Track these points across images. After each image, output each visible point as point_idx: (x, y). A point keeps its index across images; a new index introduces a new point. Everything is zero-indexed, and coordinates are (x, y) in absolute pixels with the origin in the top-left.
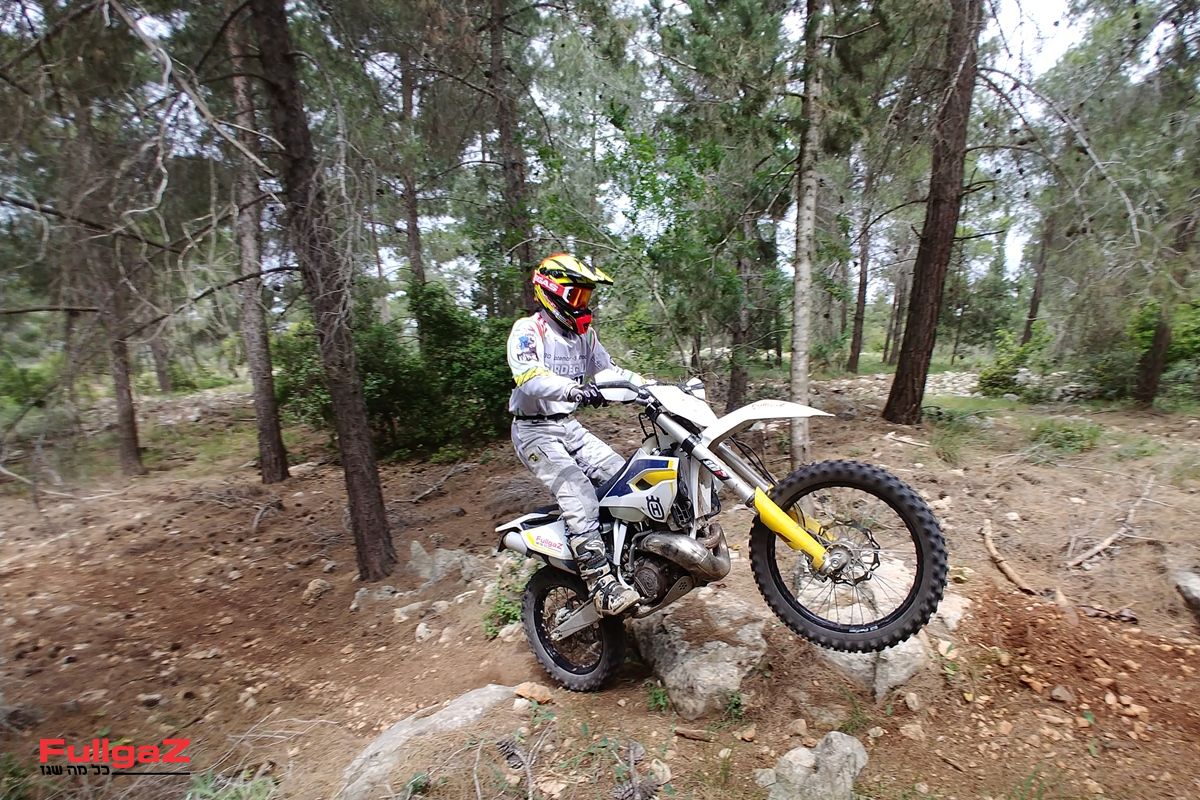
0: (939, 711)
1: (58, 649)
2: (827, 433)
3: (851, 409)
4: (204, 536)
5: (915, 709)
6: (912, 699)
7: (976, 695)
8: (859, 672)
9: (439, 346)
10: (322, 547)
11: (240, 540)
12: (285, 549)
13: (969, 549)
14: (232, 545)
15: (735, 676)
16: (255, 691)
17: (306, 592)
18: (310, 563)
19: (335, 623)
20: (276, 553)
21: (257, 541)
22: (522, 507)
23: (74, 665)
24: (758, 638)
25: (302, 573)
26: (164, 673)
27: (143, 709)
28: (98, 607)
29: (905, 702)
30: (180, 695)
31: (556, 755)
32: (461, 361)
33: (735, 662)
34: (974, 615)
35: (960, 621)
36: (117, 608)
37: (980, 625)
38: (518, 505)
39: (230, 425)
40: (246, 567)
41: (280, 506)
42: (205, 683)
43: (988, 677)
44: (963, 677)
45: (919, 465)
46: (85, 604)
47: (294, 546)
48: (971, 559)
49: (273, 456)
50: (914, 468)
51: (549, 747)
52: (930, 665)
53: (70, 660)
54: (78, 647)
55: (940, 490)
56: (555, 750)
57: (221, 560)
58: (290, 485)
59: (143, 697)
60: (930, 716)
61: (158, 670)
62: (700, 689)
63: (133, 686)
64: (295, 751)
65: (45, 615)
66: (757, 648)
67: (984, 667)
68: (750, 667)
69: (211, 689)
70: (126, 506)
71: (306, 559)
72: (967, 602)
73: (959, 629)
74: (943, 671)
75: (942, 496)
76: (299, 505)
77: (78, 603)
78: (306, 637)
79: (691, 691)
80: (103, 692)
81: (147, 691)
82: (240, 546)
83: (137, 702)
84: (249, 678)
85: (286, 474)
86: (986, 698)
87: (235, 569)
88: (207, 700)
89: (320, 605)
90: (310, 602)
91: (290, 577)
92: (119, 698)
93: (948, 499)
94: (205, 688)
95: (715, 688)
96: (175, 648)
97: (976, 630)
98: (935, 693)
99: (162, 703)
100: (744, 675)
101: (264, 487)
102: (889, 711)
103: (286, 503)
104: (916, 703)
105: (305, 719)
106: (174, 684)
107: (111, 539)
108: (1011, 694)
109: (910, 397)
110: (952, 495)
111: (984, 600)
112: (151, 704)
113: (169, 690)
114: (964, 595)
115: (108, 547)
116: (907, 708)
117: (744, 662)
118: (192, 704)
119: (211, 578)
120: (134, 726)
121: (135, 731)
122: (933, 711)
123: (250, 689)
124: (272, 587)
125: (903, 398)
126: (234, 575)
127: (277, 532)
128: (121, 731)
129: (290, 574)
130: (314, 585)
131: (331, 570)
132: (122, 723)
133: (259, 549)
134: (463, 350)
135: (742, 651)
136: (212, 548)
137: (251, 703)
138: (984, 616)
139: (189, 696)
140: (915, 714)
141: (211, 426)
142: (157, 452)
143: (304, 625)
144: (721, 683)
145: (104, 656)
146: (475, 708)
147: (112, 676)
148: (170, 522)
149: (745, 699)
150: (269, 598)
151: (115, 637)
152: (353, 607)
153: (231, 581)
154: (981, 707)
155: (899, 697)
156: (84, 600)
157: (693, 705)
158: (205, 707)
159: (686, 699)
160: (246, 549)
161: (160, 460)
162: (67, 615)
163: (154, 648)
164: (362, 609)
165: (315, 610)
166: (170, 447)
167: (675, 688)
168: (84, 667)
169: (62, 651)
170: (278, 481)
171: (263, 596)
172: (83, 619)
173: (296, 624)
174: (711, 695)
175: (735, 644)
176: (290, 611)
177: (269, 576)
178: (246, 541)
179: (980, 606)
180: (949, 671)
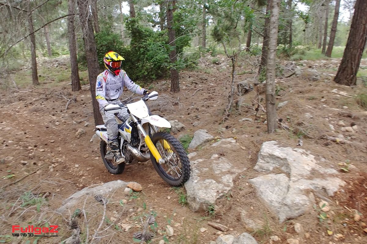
0: (311, 236)
1: (4, 141)
2: (301, 87)
3: (316, 76)
4: (51, 109)
5: (298, 232)
6: (298, 226)
7: (335, 232)
8: (275, 207)
9: (136, 42)
10: (86, 117)
11: (61, 111)
12: (74, 116)
13: (356, 155)
14: (59, 113)
15: (214, 197)
16: (55, 166)
17: (77, 133)
18: (81, 122)
19: (84, 146)
20: (71, 117)
21: (66, 112)
22: (160, 109)
23: (7, 147)
24: (231, 181)
25: (77, 126)
26: (30, 155)
27: (22, 166)
28: (18, 129)
29: (294, 227)
30: (32, 163)
31: (133, 213)
32: (144, 48)
33: (216, 191)
34: (345, 191)
35: (336, 192)
36: (23, 130)
37: (348, 196)
38: (159, 108)
39: (67, 69)
40: (61, 121)
41: (76, 100)
42: (41, 160)
43: (345, 225)
44: (329, 222)
45: (345, 107)
46: (14, 127)
47: (78, 116)
48: (357, 160)
49: (76, 81)
50: (342, 108)
51: (131, 210)
52: (312, 212)
53: (6, 146)
54: (10, 142)
55: (352, 121)
56: (133, 212)
57: (54, 118)
58: (80, 92)
59: (22, 162)
60: (305, 237)
61: (29, 153)
62: (198, 199)
63: (21, 157)
64: (58, 190)
65: (3, 130)
66: (228, 186)
67: (344, 219)
68: (222, 194)
69: (42, 162)
70: (32, 95)
71: (80, 121)
72: (343, 183)
73: (335, 196)
74: (318, 216)
75: (352, 125)
76: (82, 100)
77: (13, 127)
78: (74, 149)
79: (194, 199)
80: (12, 158)
81: (24, 160)
82: (61, 113)
83: (20, 163)
84: (54, 161)
85: (80, 88)
86: (340, 235)
87: (58, 121)
88: (39, 166)
89: (81, 138)
90: (78, 137)
91: (74, 127)
92: (16, 161)
93: (355, 127)
94: (40, 162)
95: (204, 201)
96: (35, 146)
97: (344, 199)
98: (311, 226)
99: (27, 165)
100: (218, 197)
101: (73, 93)
102: (285, 229)
103: (78, 99)
104: (299, 229)
105: (65, 179)
106: (32, 159)
107: (25, 107)
108: (356, 237)
109: (349, 71)
110: (359, 125)
111: (354, 184)
112: (24, 164)
113: (30, 160)
114: (343, 179)
115: (24, 109)
116: (294, 230)
117: (220, 191)
118: (35, 167)
119: (50, 124)
120: (18, 171)
121: (18, 172)
122: (308, 235)
123: (53, 165)
124: (68, 129)
125: (345, 72)
126: (57, 123)
127: (74, 110)
128: (14, 172)
129: (74, 125)
130: (80, 130)
131: (87, 126)
132: (15, 169)
133: (66, 115)
134: (144, 43)
135: (221, 186)
136: (53, 113)
137: (52, 170)
138: (352, 192)
139: (35, 164)
140: (298, 235)
141: (61, 69)
142: (44, 77)
143: (75, 145)
144: (207, 199)
145: (15, 146)
146: (109, 188)
147: (16, 153)
148: (43, 102)
149: (216, 208)
150: (66, 133)
151: (20, 140)
152: (91, 141)
153: (56, 125)
154: (337, 240)
155: (291, 224)
156: (14, 126)
157: (195, 206)
158: (38, 168)
159: (192, 202)
160: (63, 115)
161: (44, 80)
162: (9, 130)
163: (29, 146)
164: (94, 142)
165: (79, 140)
166: (48, 75)
167: (189, 196)
168: (9, 148)
169: (5, 142)
170: (77, 91)
171: (65, 132)
172: (13, 133)
173: (72, 144)
174: (202, 203)
175: (219, 182)
176: (71, 139)
177: (68, 125)
178: (63, 112)
179: (350, 187)
180: (322, 216)
